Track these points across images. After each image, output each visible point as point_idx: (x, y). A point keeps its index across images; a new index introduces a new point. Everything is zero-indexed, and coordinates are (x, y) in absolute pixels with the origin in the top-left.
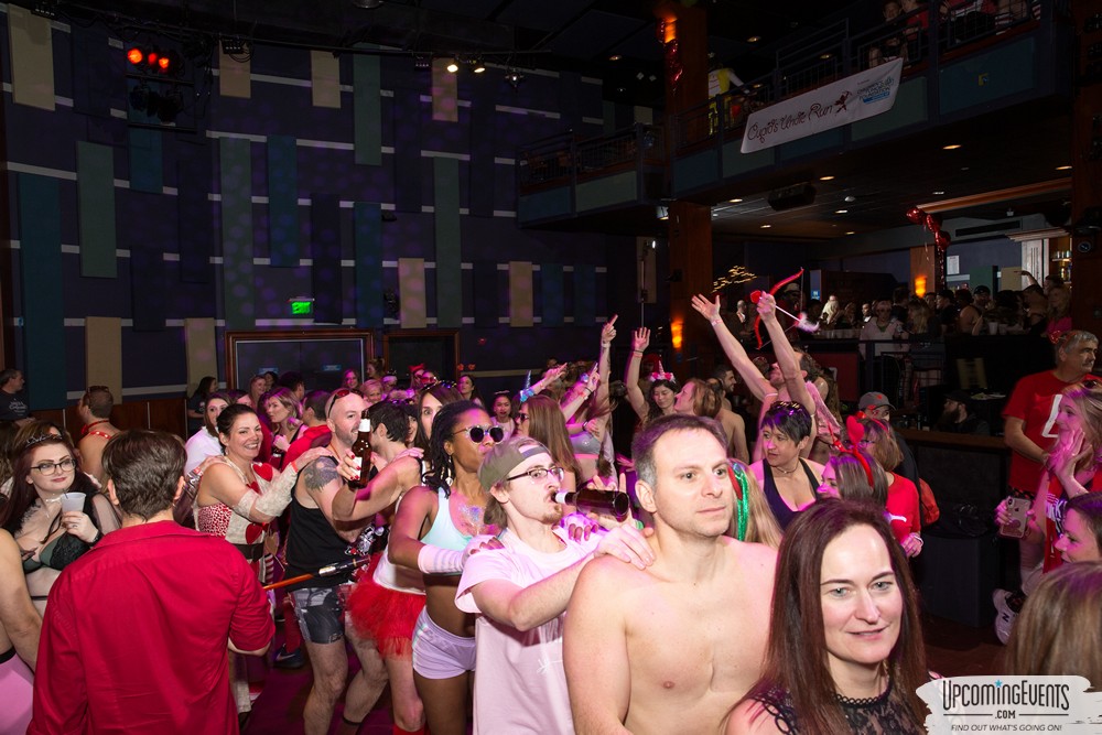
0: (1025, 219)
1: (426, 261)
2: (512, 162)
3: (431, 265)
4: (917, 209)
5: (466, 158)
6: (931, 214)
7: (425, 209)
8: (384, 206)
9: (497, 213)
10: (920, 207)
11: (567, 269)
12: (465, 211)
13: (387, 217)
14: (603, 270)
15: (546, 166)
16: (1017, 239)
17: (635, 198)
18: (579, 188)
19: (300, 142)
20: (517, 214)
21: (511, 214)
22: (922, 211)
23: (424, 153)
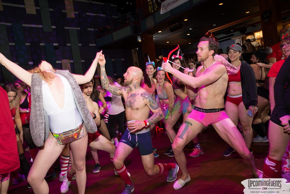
0: (235, 33)
1: (70, 60)
2: (93, 29)
3: (72, 61)
4: (208, 32)
5: (79, 29)
6: (212, 33)
7: (68, 45)
8: (55, 44)
9: (90, 45)
10: (209, 31)
11: (113, 60)
12: (80, 45)
13: (56, 48)
14: (123, 59)
15: (103, 29)
16: (233, 39)
17: (131, 34)
18: (114, 34)
19: (23, 25)
20: (96, 45)
21: (94, 45)
22: (209, 32)
23: (66, 28)
